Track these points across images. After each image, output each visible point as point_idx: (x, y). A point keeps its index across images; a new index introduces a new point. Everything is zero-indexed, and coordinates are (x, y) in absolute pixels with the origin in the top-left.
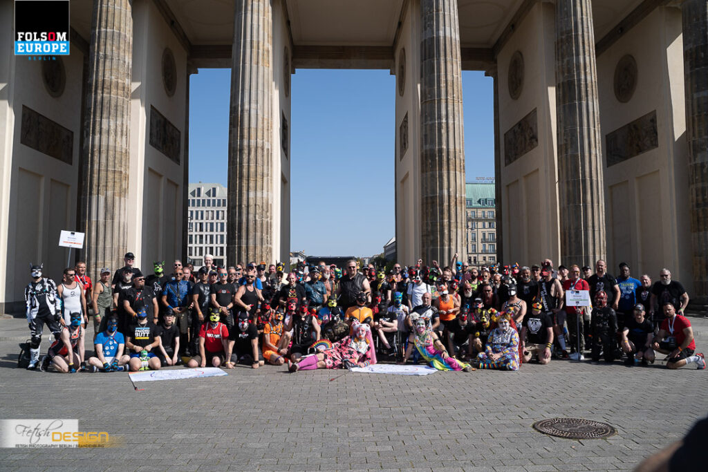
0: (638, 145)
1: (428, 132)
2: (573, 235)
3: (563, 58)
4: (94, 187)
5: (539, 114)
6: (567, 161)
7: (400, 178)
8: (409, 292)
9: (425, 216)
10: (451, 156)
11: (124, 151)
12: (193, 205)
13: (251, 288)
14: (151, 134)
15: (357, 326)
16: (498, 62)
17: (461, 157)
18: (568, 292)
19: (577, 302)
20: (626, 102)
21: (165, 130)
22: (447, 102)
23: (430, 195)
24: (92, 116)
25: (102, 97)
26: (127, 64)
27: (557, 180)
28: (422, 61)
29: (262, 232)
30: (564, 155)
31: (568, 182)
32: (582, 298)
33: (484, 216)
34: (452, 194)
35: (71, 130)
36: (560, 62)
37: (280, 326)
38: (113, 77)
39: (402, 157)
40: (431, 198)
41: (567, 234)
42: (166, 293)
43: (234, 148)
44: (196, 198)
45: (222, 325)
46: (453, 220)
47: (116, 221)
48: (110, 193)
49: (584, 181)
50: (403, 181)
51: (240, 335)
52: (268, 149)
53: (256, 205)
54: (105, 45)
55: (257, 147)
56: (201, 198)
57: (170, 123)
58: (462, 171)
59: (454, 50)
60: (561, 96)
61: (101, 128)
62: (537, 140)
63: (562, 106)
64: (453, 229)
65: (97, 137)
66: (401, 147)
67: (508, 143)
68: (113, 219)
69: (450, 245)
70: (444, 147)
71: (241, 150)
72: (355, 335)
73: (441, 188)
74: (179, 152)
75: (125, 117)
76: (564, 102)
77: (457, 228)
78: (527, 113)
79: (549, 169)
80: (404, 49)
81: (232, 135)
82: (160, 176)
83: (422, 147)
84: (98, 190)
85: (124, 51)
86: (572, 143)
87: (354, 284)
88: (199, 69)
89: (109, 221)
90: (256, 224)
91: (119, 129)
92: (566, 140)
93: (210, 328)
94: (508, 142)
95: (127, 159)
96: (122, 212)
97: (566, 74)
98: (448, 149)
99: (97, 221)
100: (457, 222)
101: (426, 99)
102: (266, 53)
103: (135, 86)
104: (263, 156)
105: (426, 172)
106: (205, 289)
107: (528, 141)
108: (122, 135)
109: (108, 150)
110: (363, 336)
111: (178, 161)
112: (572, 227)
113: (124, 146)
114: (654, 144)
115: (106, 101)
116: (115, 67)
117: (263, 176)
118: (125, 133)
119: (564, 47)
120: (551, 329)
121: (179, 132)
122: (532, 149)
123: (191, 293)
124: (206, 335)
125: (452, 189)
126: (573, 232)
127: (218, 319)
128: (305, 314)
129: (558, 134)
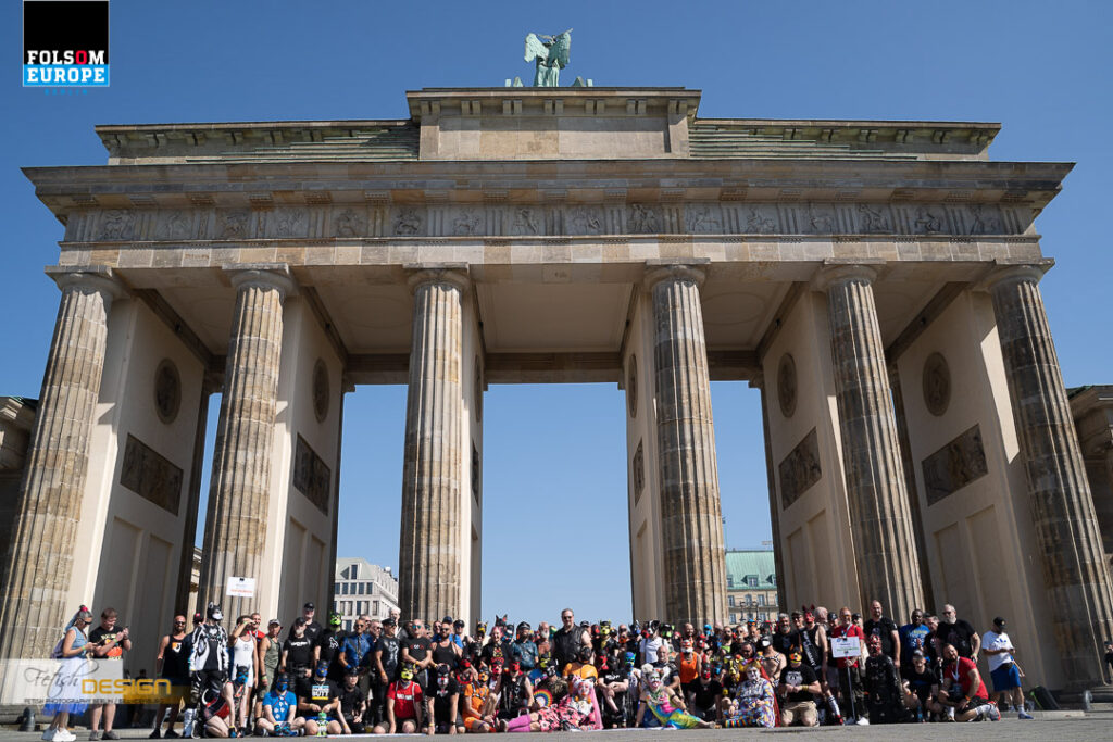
0: (962, 473)
1: (669, 464)
3: (842, 361)
4: (221, 540)
5: (820, 434)
6: (859, 494)
7: (636, 530)
8: (642, 651)
9: (669, 576)
10: (701, 494)
11: (262, 493)
13: (445, 644)
14: (296, 472)
15: (579, 681)
16: (764, 366)
17: (715, 495)
18: (834, 641)
19: (847, 652)
20: (941, 415)
21: (312, 467)
22: (691, 423)
23: (675, 547)
24: (225, 447)
25: (239, 423)
26: (272, 380)
28: (657, 371)
29: (446, 602)
30: (854, 488)
31: (863, 524)
32: (852, 646)
34: (705, 544)
35: (181, 467)
36: (839, 366)
37: (484, 689)
38: (255, 397)
39: (637, 500)
40: (677, 551)
42: (344, 649)
43: (410, 488)
45: (415, 684)
46: (708, 581)
48: (241, 549)
49: (884, 521)
50: (640, 535)
51: (438, 692)
52: (455, 490)
53: (438, 565)
54: (248, 356)
55: (441, 487)
57: (318, 457)
58: (717, 513)
59: (698, 355)
60: (844, 408)
61: (235, 463)
62: (820, 471)
63: (846, 422)
64: (709, 593)
65: (230, 473)
66: (636, 487)
67: (785, 477)
69: (705, 616)
70: (691, 482)
71: (420, 491)
72: (576, 693)
73: (690, 537)
74: (328, 497)
75: (267, 447)
76: (848, 418)
77: (713, 591)
78: (805, 435)
79: (838, 509)
80: (634, 356)
81: (408, 471)
82: (303, 530)
83: (661, 483)
84: (227, 544)
85: (271, 363)
86: (863, 472)
87: (570, 638)
88: (356, 386)
90: (438, 590)
91: (258, 463)
92: (856, 468)
93: (400, 688)
95: (266, 504)
97: (847, 382)
98: (696, 484)
100: (713, 583)
101: (663, 419)
102: (453, 365)
103: (282, 405)
104: (449, 498)
105: (669, 516)
107: (809, 473)
108: (261, 472)
109: (243, 491)
110: (586, 693)
111: (325, 510)
113: (263, 486)
114: (982, 470)
115: (243, 427)
116: (258, 383)
117: (448, 525)
118: (265, 469)
119: (842, 347)
121: (329, 470)
122: (815, 482)
123: (373, 650)
124: (396, 696)
125: (704, 538)
127: (411, 676)
128: (517, 673)
129: (844, 460)
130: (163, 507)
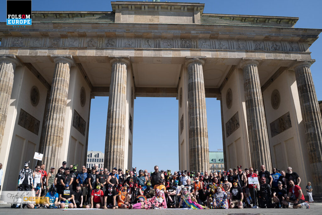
0: (283, 127)
1: (192, 121)
2: (257, 165)
3: (247, 90)
4: (48, 142)
5: (239, 114)
6: (252, 133)
8: (181, 181)
9: (191, 157)
10: (202, 131)
11: (62, 128)
12: (88, 161)
13: (114, 177)
14: (74, 122)
15: (158, 191)
16: (222, 93)
17: (206, 131)
18: (249, 178)
20: (276, 109)
21: (79, 120)
22: (199, 108)
23: (193, 148)
24: (50, 113)
25: (55, 105)
26: (66, 92)
27: (248, 142)
28: (188, 92)
29: (119, 163)
30: (251, 130)
31: (253, 142)
32: (255, 181)
33: (222, 167)
34: (203, 147)
35: (39, 120)
36: (246, 92)
37: (126, 193)
38: (60, 97)
39: (181, 133)
40: (194, 149)
41: (254, 165)
42: (78, 178)
43: (109, 127)
44: (90, 158)
45: (101, 190)
46: (203, 159)
47: (56, 157)
48: (54, 145)
49: (260, 141)
50: (182, 144)
51: (109, 194)
52: (123, 128)
53: (117, 151)
54: (58, 84)
55: (118, 127)
56: (92, 158)
57: (81, 118)
58: (207, 137)
59: (202, 87)
60: (248, 105)
61: (53, 118)
62: (239, 125)
64: (203, 162)
65: (51, 121)
66: (181, 129)
68: (54, 156)
69: (202, 170)
70: (199, 127)
71: (112, 128)
72: (158, 195)
73: (198, 144)
74: (85, 131)
75: (64, 113)
76: (249, 108)
77: (205, 162)
78: (235, 114)
79: (245, 137)
80: (181, 88)
81: (108, 122)
82: (76, 140)
83: (189, 127)
84: (49, 143)
85: (66, 86)
86: (253, 125)
87: (157, 175)
88: (95, 97)
89: (53, 157)
90: (117, 160)
91: (60, 118)
92: (251, 124)
93: (96, 192)
94: (227, 127)
95: (63, 131)
96: (59, 154)
97: (249, 96)
99: (48, 157)
100: (205, 159)
101: (190, 107)
102: (124, 88)
103: (69, 101)
104: (121, 130)
105: (191, 138)
106: (94, 176)
107: (235, 126)
108: (61, 121)
109: (55, 127)
110: (161, 195)
111: (84, 135)
112: (256, 162)
113: (62, 125)
114: (290, 126)
115: (56, 107)
116: (61, 93)
117: (121, 139)
118: (63, 120)
119: (248, 86)
120: (242, 193)
121: (86, 122)
122: (237, 129)
124: (94, 195)
125: (202, 145)
126: (257, 163)
127: (100, 188)
128: (137, 187)
129: (247, 122)
130: (33, 132)
